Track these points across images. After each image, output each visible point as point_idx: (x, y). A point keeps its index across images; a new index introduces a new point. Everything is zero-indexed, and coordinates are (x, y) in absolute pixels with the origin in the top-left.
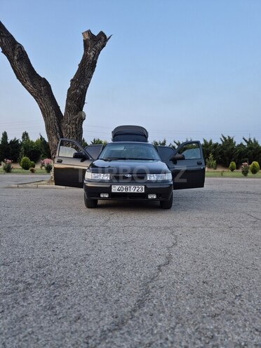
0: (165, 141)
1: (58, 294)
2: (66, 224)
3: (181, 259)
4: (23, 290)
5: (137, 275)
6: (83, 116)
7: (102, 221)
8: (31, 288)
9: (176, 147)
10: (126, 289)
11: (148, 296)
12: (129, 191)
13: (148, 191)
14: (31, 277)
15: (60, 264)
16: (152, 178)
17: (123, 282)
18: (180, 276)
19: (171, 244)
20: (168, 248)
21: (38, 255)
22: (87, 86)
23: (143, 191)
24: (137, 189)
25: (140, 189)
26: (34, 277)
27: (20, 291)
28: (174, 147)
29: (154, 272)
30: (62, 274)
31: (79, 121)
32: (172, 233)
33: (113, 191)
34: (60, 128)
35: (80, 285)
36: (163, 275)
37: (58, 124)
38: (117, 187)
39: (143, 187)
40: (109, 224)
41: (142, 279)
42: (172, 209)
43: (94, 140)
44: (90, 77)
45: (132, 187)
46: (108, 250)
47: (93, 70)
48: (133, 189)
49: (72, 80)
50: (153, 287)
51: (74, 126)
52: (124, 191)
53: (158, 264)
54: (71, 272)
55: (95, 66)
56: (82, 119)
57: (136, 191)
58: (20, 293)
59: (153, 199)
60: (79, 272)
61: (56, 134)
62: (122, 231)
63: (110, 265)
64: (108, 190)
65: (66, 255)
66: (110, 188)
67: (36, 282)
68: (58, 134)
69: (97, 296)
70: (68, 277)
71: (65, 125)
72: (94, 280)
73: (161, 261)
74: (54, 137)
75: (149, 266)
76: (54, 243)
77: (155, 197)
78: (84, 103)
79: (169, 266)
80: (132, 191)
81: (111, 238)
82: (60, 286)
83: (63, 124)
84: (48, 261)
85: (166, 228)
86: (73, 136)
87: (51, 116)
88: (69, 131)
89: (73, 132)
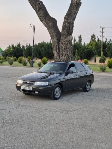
23: (31, 90)
24: (29, 88)
37: (58, 44)
38: (23, 87)
39: (31, 88)
49: (65, 18)
51: (65, 45)
52: (25, 89)
66: (21, 87)
74: (55, 52)
77: (37, 93)
83: (60, 44)
86: (65, 51)
87: (55, 40)
88: (62, 48)
89: (64, 49)
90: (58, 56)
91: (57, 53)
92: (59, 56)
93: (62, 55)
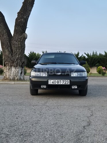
0: (78, 53)
1: (26, 139)
2: (20, 104)
3: (97, 123)
4: (5, 138)
5: (71, 131)
6: (25, 36)
7: (43, 102)
8: (10, 137)
9: (86, 57)
10: (66, 137)
11: (80, 141)
12: (59, 84)
13: (72, 83)
14: (8, 131)
15: (23, 125)
16: (74, 75)
17: (64, 134)
18: (97, 131)
19: (89, 115)
20: (88, 117)
21: (8, 120)
22: (29, 16)
23: (69, 84)
24: (65, 82)
25: (67, 82)
26: (10, 131)
27: (3, 138)
28: (84, 57)
29: (81, 129)
30: (25, 130)
31: (23, 40)
32: (89, 109)
33: (49, 83)
34: (10, 44)
35: (38, 135)
36: (87, 131)
37: (9, 41)
38: (52, 81)
39: (69, 81)
40: (48, 104)
41: (74, 133)
42: (87, 95)
43: (31, 53)
44: (31, 11)
45: (62, 81)
46: (51, 118)
47: (32, 6)
48: (62, 82)
49: (18, 13)
50: (82, 137)
51: (20, 43)
52: (56, 84)
53: (83, 125)
54: (31, 129)
55: (34, 3)
56: (25, 38)
57: (64, 84)
58: (4, 139)
59: (75, 89)
60: (35, 129)
61: (8, 48)
62: (57, 108)
63: (54, 125)
64: (46, 83)
65: (25, 120)
66: (48, 82)
67: (12, 134)
68: (9, 48)
69: (50, 141)
70: (30, 131)
71: (14, 42)
72: (46, 133)
73: (85, 124)
74: (6, 50)
75: (77, 126)
76: (16, 114)
77: (76, 88)
78: (26, 28)
79: (90, 126)
80: (62, 83)
81: (51, 111)
82: (26, 136)
83: (13, 42)
84: (15, 124)
85: (85, 106)
86: (19, 50)
87: (5, 37)
88: (16, 46)
89: (19, 47)
90: (10, 55)
91: (9, 51)
92: (12, 55)
93: (16, 54)
